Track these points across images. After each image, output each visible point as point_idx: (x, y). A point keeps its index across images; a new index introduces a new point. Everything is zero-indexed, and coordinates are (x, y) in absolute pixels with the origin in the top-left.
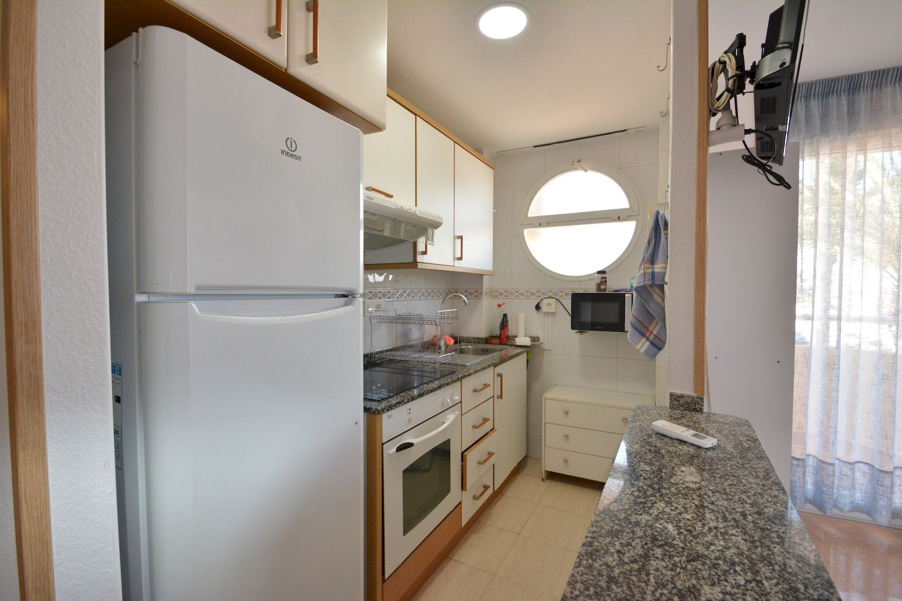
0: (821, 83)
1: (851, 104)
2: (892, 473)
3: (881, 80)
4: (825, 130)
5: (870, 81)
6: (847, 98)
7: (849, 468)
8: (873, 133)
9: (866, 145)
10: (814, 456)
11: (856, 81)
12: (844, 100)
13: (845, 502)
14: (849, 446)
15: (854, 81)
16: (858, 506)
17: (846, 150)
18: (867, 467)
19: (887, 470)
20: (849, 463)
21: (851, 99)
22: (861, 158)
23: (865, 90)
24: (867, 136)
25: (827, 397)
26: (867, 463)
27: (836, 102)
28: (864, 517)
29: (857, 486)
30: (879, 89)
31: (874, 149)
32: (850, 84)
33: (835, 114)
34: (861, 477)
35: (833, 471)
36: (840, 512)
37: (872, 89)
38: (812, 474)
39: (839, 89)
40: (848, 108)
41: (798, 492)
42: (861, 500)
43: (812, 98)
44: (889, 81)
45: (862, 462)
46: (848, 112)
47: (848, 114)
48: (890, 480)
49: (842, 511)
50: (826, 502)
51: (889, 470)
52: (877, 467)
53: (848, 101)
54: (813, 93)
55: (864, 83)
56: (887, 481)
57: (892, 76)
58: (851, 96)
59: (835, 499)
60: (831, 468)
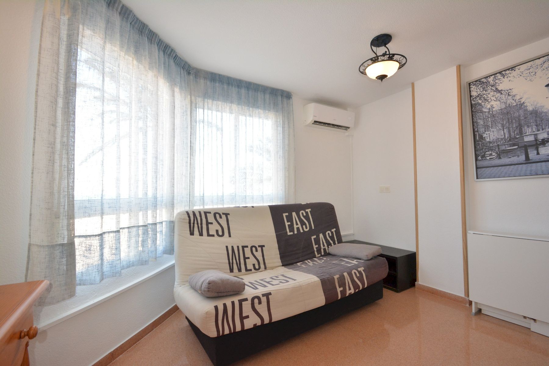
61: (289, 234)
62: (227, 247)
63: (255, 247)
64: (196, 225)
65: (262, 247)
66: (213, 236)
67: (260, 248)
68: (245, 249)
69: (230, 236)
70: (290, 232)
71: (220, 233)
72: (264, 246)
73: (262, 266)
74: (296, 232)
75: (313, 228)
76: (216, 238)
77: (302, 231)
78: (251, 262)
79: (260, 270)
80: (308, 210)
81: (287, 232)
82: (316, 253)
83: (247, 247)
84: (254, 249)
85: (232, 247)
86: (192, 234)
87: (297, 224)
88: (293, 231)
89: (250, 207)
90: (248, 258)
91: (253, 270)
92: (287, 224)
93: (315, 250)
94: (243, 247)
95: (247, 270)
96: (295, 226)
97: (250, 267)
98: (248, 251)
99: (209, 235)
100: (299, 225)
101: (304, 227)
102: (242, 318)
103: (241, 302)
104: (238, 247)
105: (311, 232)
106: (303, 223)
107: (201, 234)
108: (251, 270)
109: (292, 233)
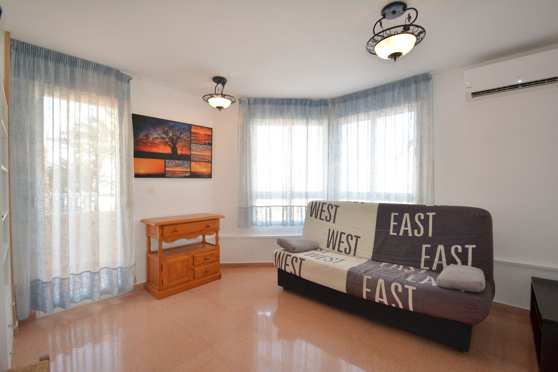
0: (54, 53)
1: (72, 73)
2: (99, 272)
3: (87, 66)
4: (57, 82)
5: (81, 64)
6: (70, 68)
7: (78, 277)
8: (84, 93)
9: (80, 98)
10: (58, 277)
11: (74, 61)
12: (68, 69)
13: (77, 297)
14: (78, 266)
15: (73, 60)
16: (85, 296)
17: (69, 97)
18: (89, 273)
19: (96, 272)
20: (78, 274)
21: (72, 70)
22: (77, 104)
23: (79, 68)
24: (81, 93)
25: (62, 240)
26: (88, 271)
27: (63, 68)
28: (89, 301)
29: (84, 285)
30: (86, 70)
31: (84, 101)
32: (71, 61)
33: (62, 75)
34: (86, 280)
35: (68, 282)
36: (75, 304)
37: (83, 69)
38: (58, 289)
39: (65, 61)
40: (71, 74)
41: (48, 303)
42: (87, 292)
43: (49, 60)
44: (91, 68)
45: (86, 272)
46: (70, 76)
47: (70, 78)
48: (98, 276)
49: (76, 303)
50: (65, 302)
51: (98, 271)
52: (92, 272)
53: (71, 70)
54: (49, 57)
55: (79, 64)
56: (97, 277)
57: (92, 66)
58: (72, 68)
59: (72, 298)
60: (67, 281)
61: (391, 233)
62: (330, 230)
63: (352, 236)
64: (314, 211)
65: (357, 237)
66: (323, 220)
67: (355, 238)
68: (343, 235)
69: (334, 222)
70: (393, 232)
71: (328, 219)
72: (360, 237)
73: (352, 252)
74: (401, 234)
75: (430, 234)
76: (325, 222)
77: (410, 234)
78: (344, 246)
79: (350, 255)
80: (431, 215)
81: (389, 232)
82: (422, 264)
83: (345, 234)
84: (350, 237)
85: (334, 231)
86: (311, 216)
87: (406, 226)
88: (398, 232)
89: (360, 202)
90: (343, 242)
91: (343, 252)
92: (392, 223)
93: (423, 260)
94: (342, 233)
95: (339, 250)
96: (403, 228)
97: (342, 249)
98: (344, 238)
99: (320, 219)
100: (409, 228)
101: (416, 231)
102: (286, 265)
103: (288, 255)
104: (338, 232)
105: (425, 239)
106: (414, 226)
107: (316, 217)
108: (342, 252)
109: (395, 234)
